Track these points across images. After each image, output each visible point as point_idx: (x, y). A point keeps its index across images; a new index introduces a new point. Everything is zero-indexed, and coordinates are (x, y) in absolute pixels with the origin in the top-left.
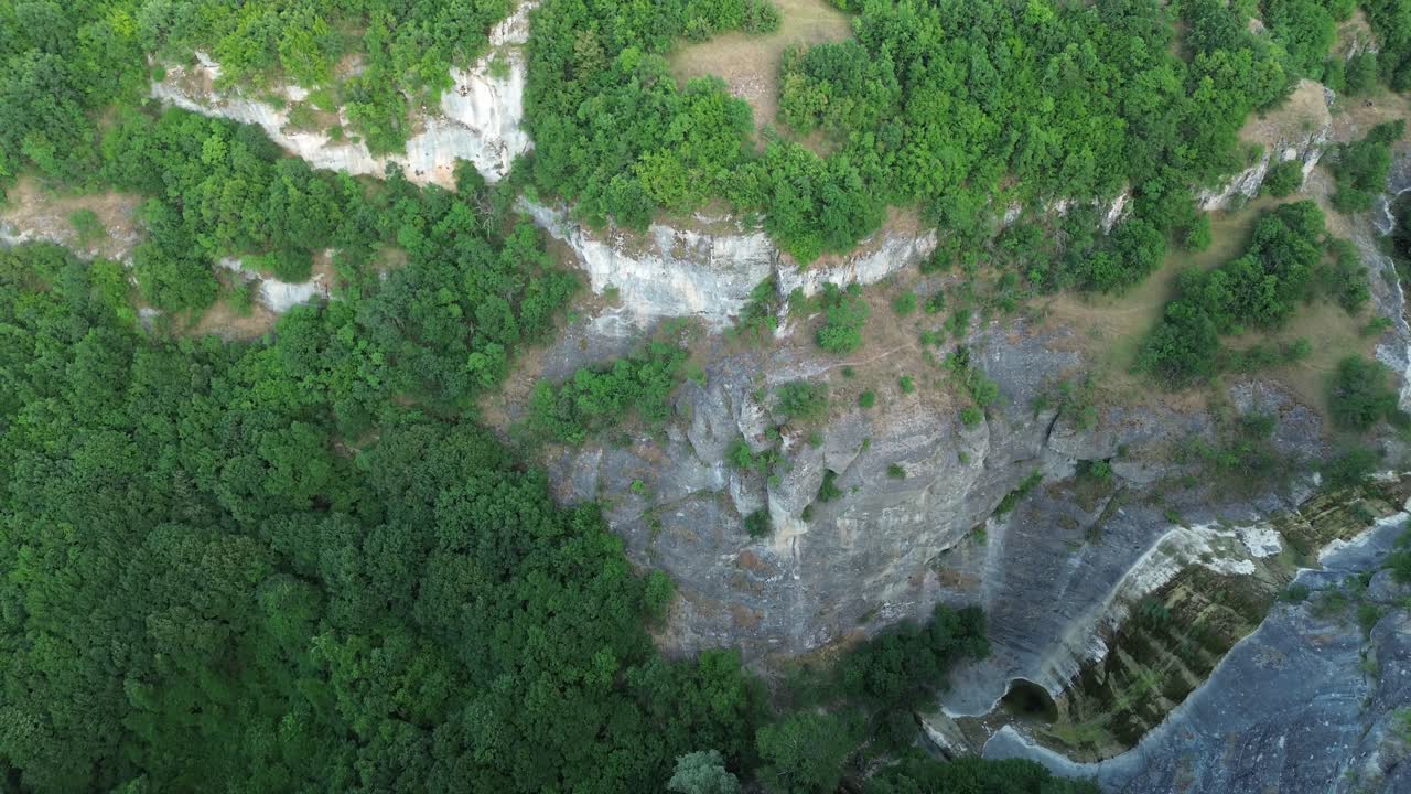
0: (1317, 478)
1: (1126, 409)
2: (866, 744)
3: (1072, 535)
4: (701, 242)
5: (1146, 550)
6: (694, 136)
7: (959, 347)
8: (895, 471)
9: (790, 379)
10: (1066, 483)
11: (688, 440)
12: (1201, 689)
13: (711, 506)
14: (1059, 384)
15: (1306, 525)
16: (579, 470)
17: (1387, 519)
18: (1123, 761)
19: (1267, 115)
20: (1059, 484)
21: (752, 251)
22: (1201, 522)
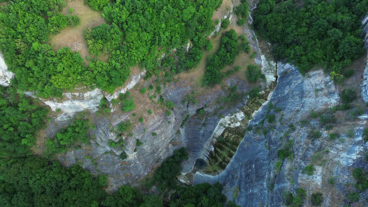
0: (248, 97)
1: (204, 96)
2: (167, 190)
3: (200, 127)
4: (80, 94)
5: (216, 125)
6: (65, 68)
7: (160, 96)
8: (154, 134)
9: (119, 122)
10: (195, 115)
11: (96, 143)
12: (235, 154)
13: (109, 155)
14: (187, 96)
15: (248, 109)
16: (69, 157)
17: (264, 103)
18: (223, 173)
19: (218, 9)
20: (193, 116)
21: (96, 93)
22: (227, 115)
